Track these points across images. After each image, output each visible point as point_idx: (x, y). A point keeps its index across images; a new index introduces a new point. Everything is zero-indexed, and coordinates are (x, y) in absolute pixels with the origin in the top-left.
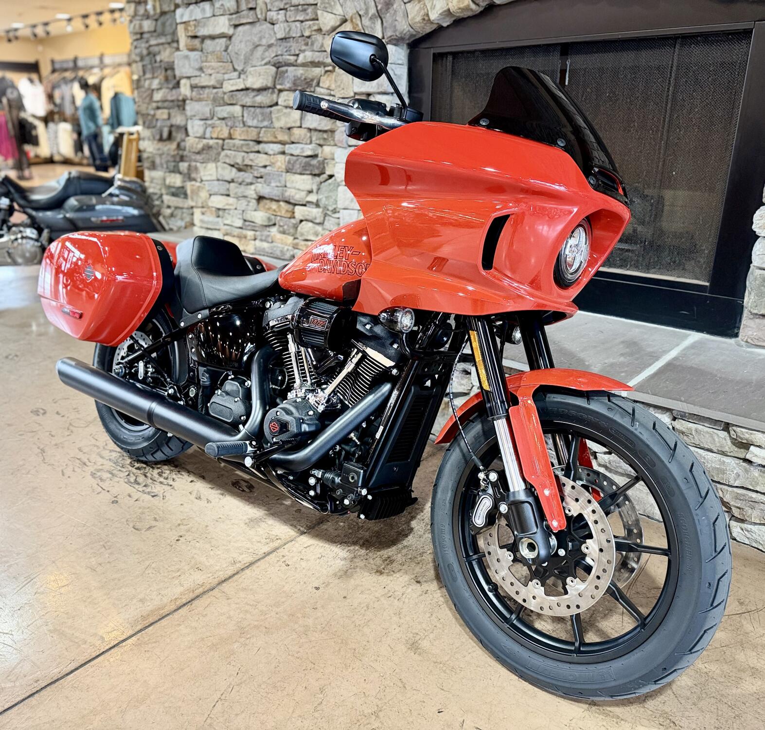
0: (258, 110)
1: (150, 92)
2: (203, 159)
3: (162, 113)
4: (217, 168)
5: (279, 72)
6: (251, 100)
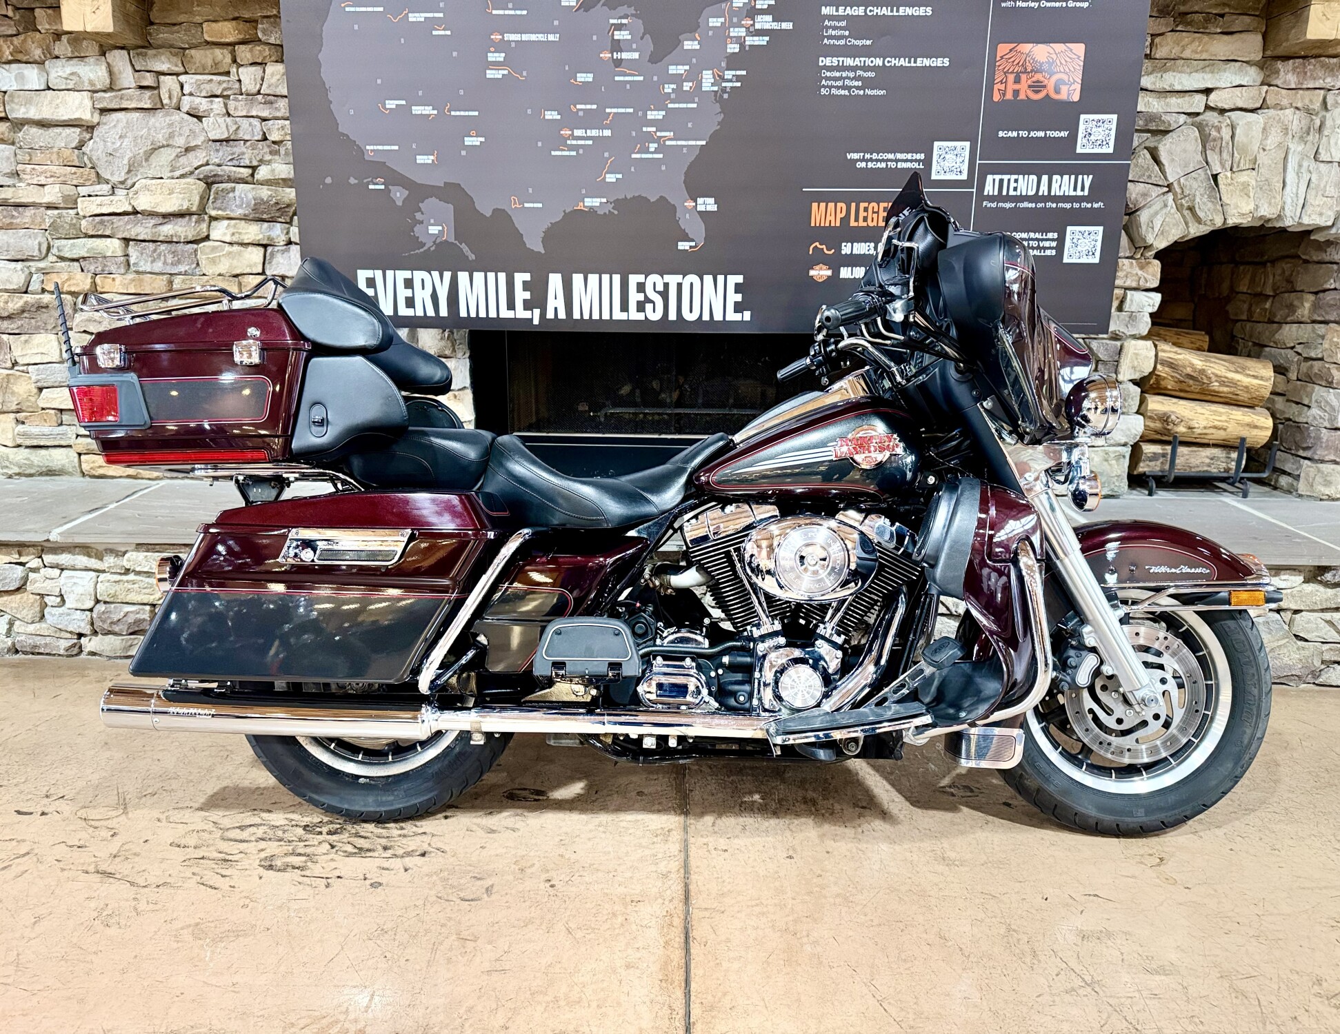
0: (163, 247)
2: (20, 328)
5: (213, 191)
6: (148, 230)
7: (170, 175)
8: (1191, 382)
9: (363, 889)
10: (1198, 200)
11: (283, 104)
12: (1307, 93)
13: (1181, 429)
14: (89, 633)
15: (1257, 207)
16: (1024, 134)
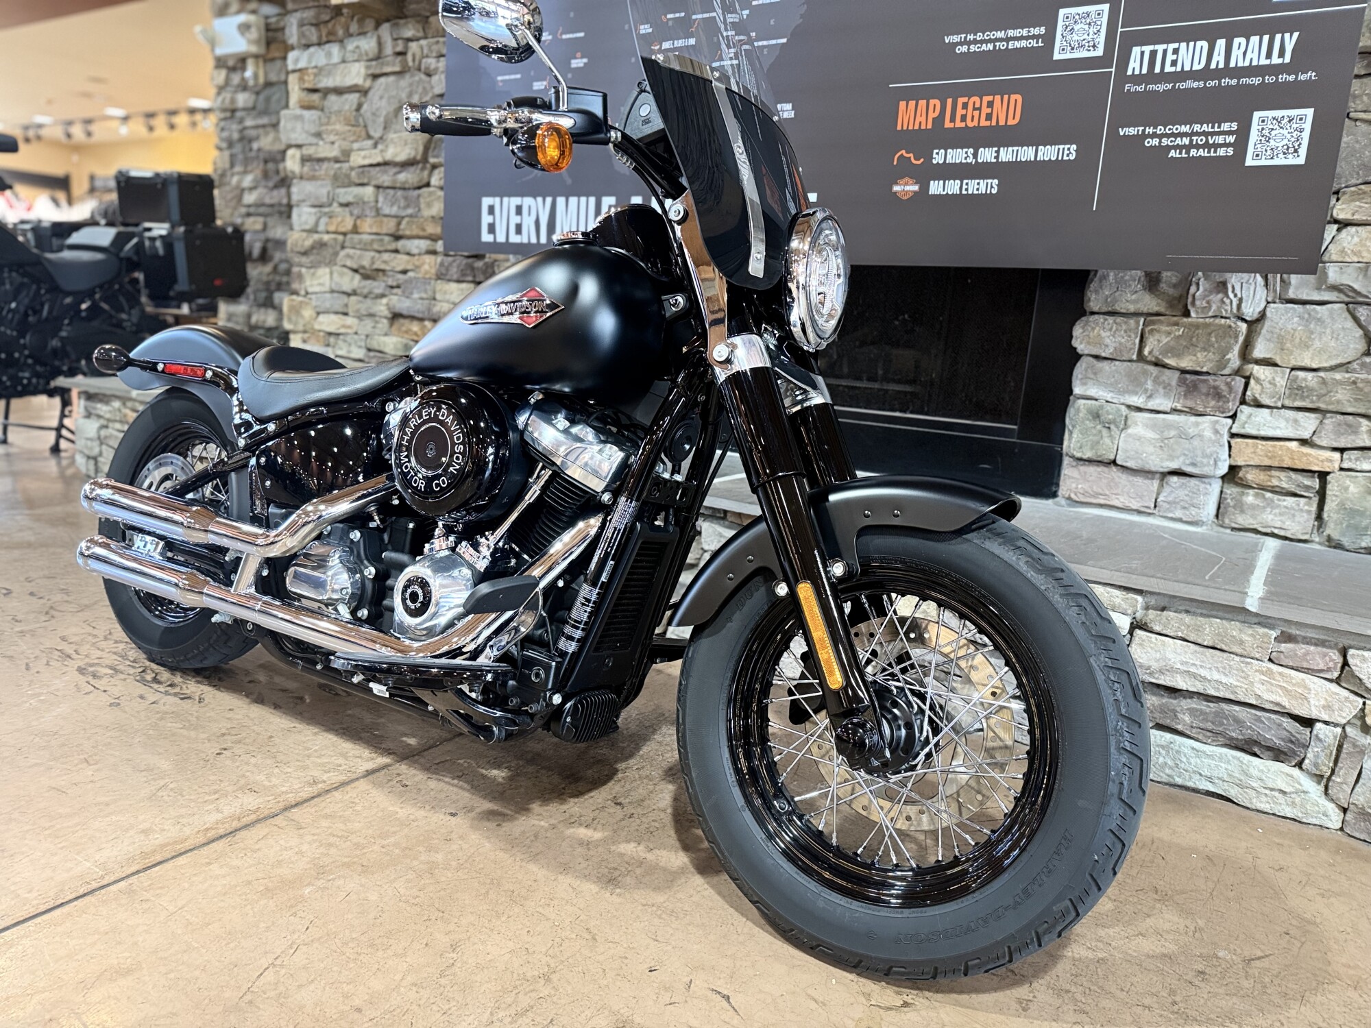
1: (238, 192)
2: (311, 262)
3: (255, 222)
4: (331, 273)
6: (391, 179)
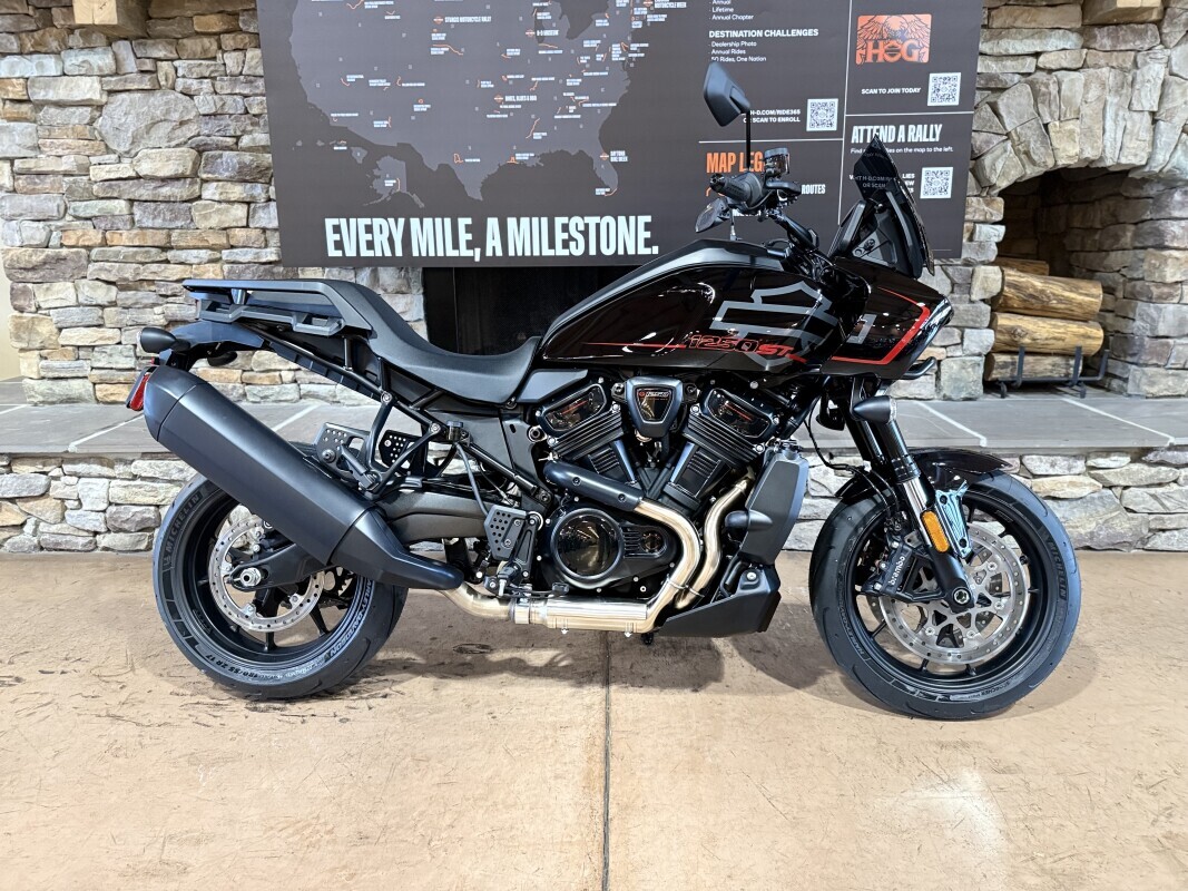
0: (162, 206)
2: (43, 277)
4: (77, 287)
5: (204, 156)
6: (150, 192)
7: (167, 144)
8: (1033, 301)
9: (333, 724)
10: (1032, 145)
11: (260, 83)
12: (1121, 54)
13: (1027, 340)
14: (103, 530)
15: (1082, 150)
16: (883, 91)
